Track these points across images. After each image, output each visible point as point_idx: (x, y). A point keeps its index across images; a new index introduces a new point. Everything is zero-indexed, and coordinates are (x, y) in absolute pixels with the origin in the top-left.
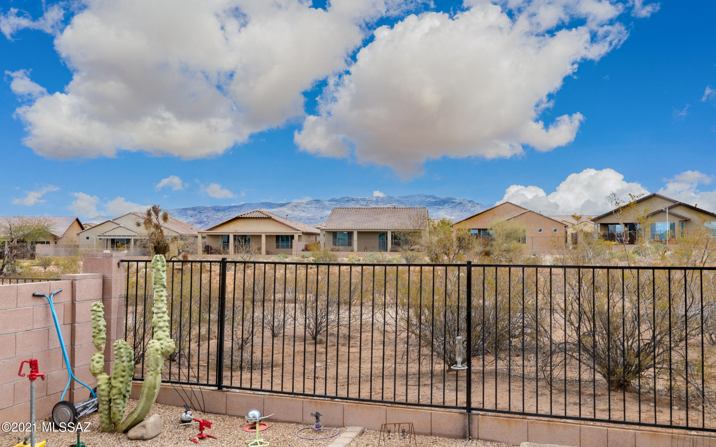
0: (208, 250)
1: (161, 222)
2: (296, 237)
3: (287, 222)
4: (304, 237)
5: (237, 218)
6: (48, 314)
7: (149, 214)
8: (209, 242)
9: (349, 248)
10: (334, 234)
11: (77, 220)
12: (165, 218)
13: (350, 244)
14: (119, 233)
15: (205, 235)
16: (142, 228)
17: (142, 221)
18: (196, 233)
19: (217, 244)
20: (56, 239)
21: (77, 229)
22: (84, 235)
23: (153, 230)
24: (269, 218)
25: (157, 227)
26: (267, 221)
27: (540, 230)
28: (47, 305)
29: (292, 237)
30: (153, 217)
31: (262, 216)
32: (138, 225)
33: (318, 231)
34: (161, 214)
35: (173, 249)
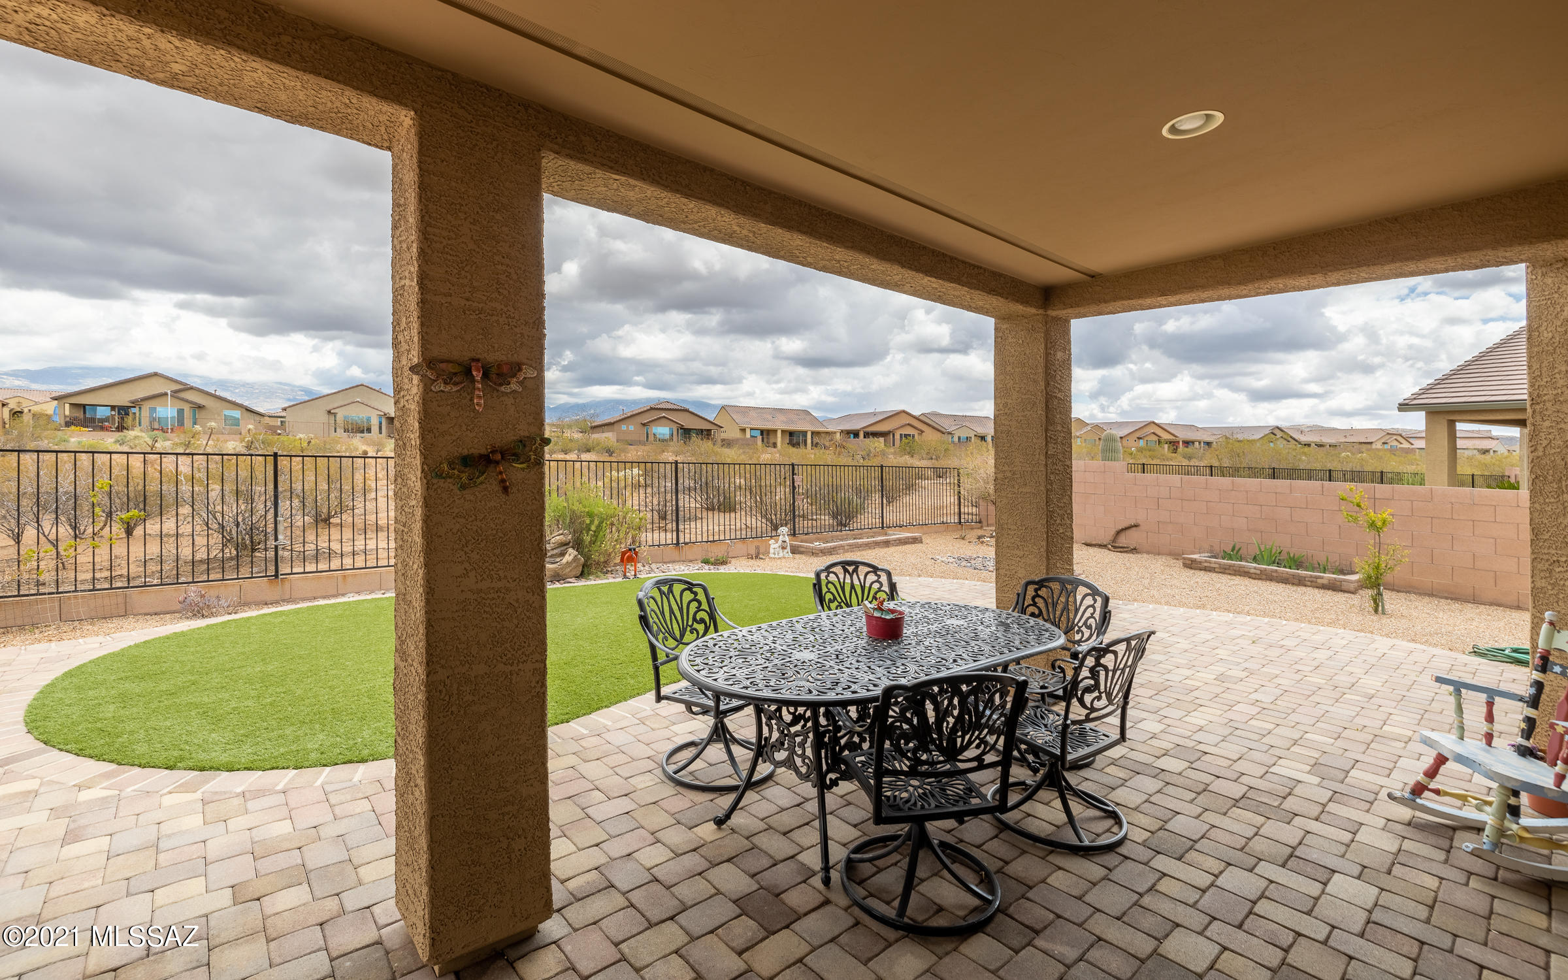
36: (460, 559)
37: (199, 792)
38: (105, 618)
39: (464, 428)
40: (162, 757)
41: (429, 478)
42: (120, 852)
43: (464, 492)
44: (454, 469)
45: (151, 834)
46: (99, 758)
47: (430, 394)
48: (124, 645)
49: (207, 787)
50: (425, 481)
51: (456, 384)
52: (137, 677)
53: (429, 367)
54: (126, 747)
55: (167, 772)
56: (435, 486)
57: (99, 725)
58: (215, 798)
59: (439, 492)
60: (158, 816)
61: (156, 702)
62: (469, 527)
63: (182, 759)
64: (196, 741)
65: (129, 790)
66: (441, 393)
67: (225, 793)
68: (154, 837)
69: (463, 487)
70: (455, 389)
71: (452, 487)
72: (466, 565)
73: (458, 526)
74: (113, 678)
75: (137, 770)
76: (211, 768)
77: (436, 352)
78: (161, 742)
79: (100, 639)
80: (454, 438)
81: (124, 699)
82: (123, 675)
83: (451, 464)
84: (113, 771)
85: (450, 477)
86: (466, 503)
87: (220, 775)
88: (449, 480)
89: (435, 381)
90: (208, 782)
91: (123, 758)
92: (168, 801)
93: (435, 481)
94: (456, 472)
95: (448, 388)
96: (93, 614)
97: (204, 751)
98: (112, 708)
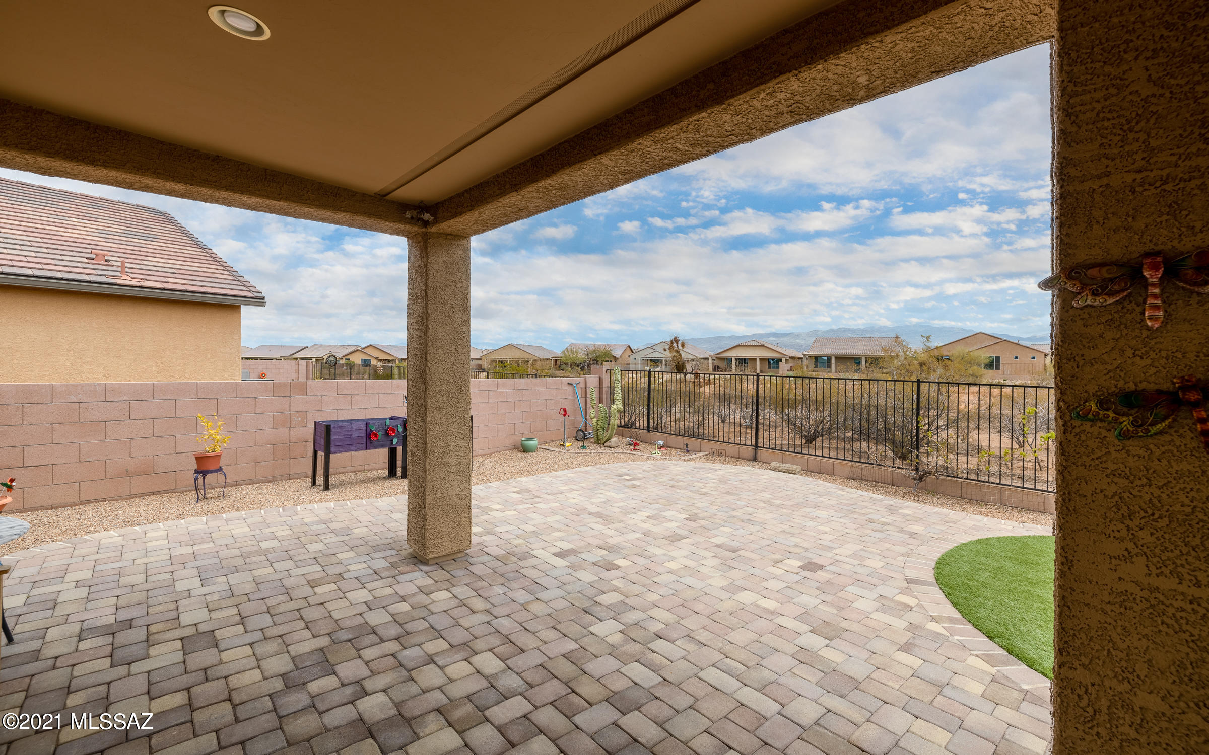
0: (716, 368)
1: (680, 348)
2: (784, 360)
3: (778, 349)
4: (790, 361)
5: (738, 346)
6: (575, 392)
7: (672, 342)
8: (717, 363)
9: (829, 370)
10: (817, 358)
11: (629, 346)
12: (683, 346)
13: (829, 367)
14: (656, 356)
15: (714, 358)
16: (668, 353)
17: (667, 347)
18: (707, 356)
19: (722, 365)
20: (615, 359)
21: (629, 352)
22: (633, 357)
23: (675, 354)
24: (763, 346)
25: (677, 352)
26: (760, 348)
27: (1016, 358)
28: (574, 388)
29: (781, 360)
30: (675, 345)
31: (757, 344)
32: (665, 350)
33: (802, 356)
34: (680, 343)
35: (689, 368)
36: (1117, 534)
37: (995, 668)
38: (1030, 510)
39: (1129, 353)
40: (990, 625)
41: (1067, 418)
42: (920, 677)
43: (1128, 443)
44: (1108, 409)
45: (944, 677)
46: (955, 604)
47: (1071, 312)
48: (1026, 534)
49: (1004, 669)
50: (1061, 422)
51: (1111, 294)
52: (1017, 560)
53: (1069, 277)
54: (975, 606)
55: (987, 639)
56: (1077, 430)
57: (970, 583)
58: (1002, 681)
59: (1083, 437)
60: (957, 667)
61: (1017, 584)
62: (1135, 492)
63: (1001, 636)
64: (1022, 628)
65: (956, 637)
66: (1090, 309)
67: (1013, 682)
68: (944, 681)
69: (1124, 436)
70: (1111, 300)
71: (1104, 433)
72: (1131, 546)
73: (1114, 488)
74: (1003, 554)
75: (970, 627)
76: (1017, 656)
77: (1082, 256)
78: (998, 615)
79: (1015, 524)
80: (1109, 368)
81: (998, 572)
82: (1009, 555)
83: (1103, 403)
84: (956, 619)
85: (1101, 420)
86: (1130, 459)
87: (1019, 665)
88: (1099, 424)
89: (1079, 294)
90: (1007, 665)
91: (969, 614)
92: (973, 661)
93: (1076, 423)
94: (1111, 414)
95: (1099, 301)
96: (1021, 505)
97: (1022, 639)
98: (987, 575)
